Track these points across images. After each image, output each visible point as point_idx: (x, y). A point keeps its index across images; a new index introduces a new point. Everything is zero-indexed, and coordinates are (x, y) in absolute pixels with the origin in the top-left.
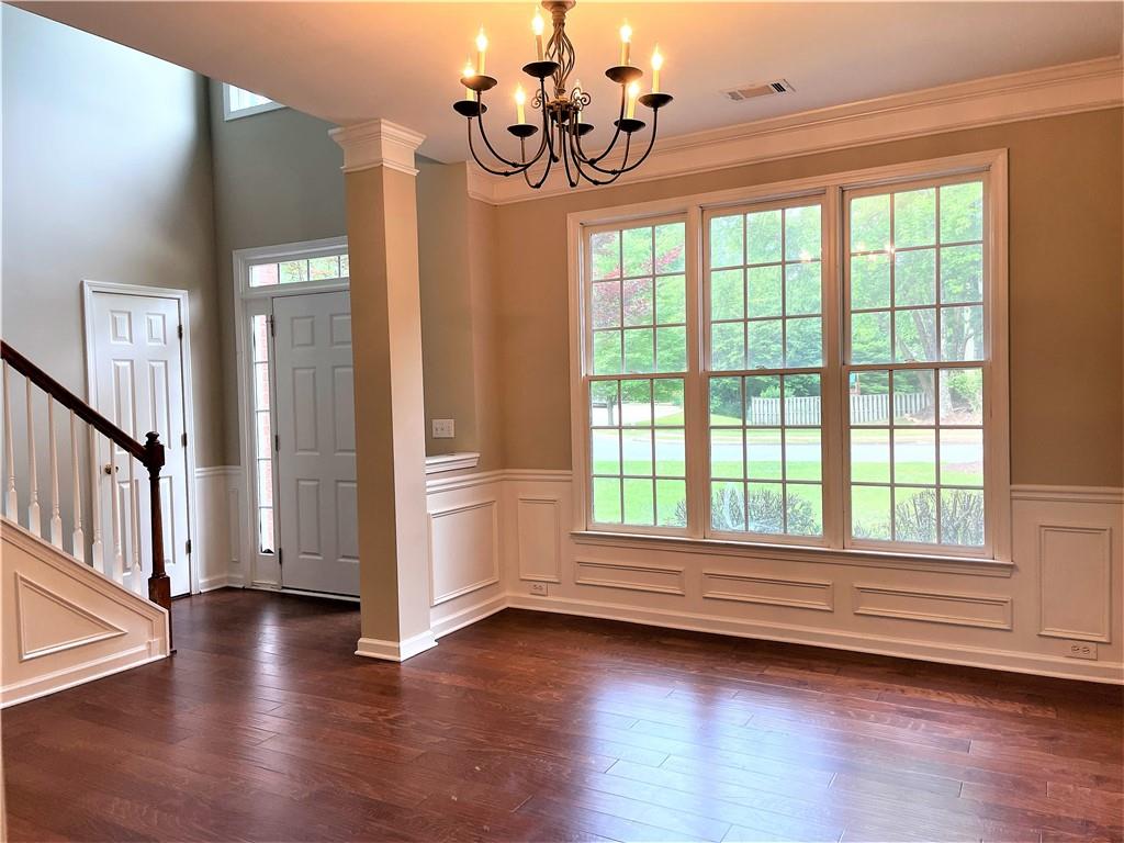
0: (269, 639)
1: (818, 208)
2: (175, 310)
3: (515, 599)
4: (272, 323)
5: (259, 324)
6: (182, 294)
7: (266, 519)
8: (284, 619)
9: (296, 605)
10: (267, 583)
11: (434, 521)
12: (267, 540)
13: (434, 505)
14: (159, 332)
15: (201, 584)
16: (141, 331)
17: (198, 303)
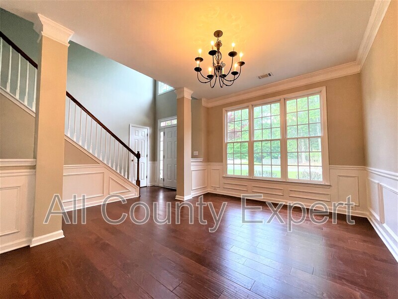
0: (161, 196)
1: (279, 104)
2: (147, 131)
3: (210, 191)
4: (164, 133)
5: (162, 134)
6: (148, 128)
7: (161, 172)
8: (164, 191)
9: (166, 189)
10: (161, 185)
11: (193, 172)
12: (161, 177)
13: (193, 168)
14: (143, 135)
15: (149, 185)
16: (140, 134)
17: (151, 130)
